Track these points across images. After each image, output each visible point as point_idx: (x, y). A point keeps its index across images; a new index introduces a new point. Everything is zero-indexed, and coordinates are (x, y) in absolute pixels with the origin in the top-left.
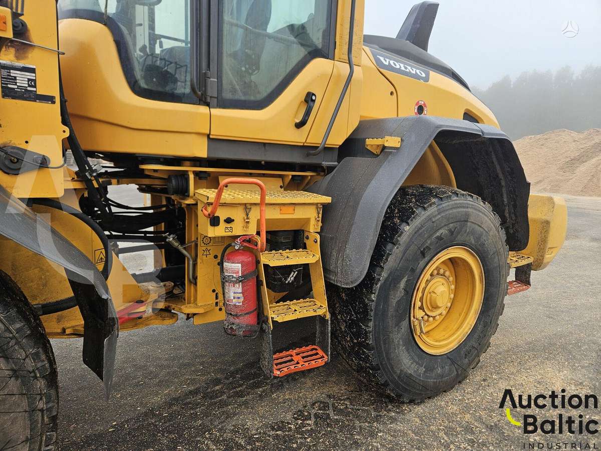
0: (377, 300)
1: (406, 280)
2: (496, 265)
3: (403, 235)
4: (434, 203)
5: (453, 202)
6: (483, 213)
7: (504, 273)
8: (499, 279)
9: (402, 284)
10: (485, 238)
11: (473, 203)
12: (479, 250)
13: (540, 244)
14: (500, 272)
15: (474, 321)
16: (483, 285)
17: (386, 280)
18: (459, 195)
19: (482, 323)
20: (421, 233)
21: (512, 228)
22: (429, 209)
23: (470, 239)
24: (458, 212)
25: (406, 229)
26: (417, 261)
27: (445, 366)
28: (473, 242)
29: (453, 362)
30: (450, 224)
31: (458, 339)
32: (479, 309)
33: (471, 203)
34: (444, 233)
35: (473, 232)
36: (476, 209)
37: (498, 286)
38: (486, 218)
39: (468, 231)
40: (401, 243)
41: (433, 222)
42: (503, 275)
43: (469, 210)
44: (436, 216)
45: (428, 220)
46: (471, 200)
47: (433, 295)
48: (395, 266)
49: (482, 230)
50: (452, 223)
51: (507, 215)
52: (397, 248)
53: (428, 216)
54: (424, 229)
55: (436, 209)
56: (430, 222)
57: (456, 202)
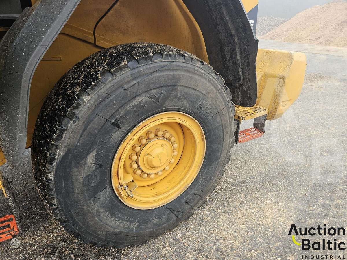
0: (55, 178)
1: (95, 154)
2: (218, 125)
3: (81, 107)
4: (126, 67)
5: (155, 65)
6: (198, 75)
7: (229, 131)
8: (222, 136)
9: (91, 159)
10: (203, 101)
11: (185, 65)
12: (197, 113)
13: (275, 98)
14: (223, 130)
15: (196, 174)
16: (204, 143)
17: (64, 158)
18: (164, 56)
19: (204, 174)
20: (108, 104)
21: (246, 86)
22: (119, 74)
23: (183, 104)
24: (163, 76)
25: (85, 100)
26: (108, 133)
27: (162, 216)
28: (188, 106)
29: (172, 211)
30: (151, 90)
31: (179, 191)
32: (201, 164)
33: (182, 64)
34: (144, 101)
35: (186, 96)
36: (189, 72)
37: (222, 142)
38: (204, 80)
39: (179, 95)
40: (79, 116)
41: (125, 90)
42: (227, 133)
43: (179, 73)
44: (129, 82)
45: (118, 88)
46: (184, 61)
47: (150, 157)
48: (74, 143)
49: (198, 93)
50: (155, 89)
51: (241, 73)
52: (74, 122)
53: (118, 83)
54: (111, 98)
55: (129, 73)
56: (121, 90)
57: (159, 64)
